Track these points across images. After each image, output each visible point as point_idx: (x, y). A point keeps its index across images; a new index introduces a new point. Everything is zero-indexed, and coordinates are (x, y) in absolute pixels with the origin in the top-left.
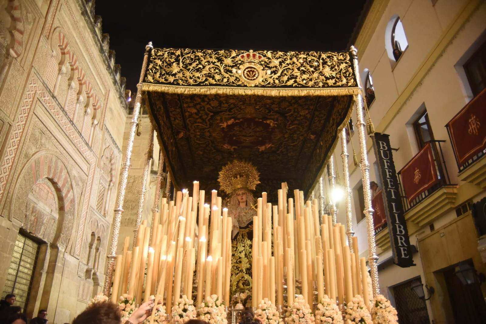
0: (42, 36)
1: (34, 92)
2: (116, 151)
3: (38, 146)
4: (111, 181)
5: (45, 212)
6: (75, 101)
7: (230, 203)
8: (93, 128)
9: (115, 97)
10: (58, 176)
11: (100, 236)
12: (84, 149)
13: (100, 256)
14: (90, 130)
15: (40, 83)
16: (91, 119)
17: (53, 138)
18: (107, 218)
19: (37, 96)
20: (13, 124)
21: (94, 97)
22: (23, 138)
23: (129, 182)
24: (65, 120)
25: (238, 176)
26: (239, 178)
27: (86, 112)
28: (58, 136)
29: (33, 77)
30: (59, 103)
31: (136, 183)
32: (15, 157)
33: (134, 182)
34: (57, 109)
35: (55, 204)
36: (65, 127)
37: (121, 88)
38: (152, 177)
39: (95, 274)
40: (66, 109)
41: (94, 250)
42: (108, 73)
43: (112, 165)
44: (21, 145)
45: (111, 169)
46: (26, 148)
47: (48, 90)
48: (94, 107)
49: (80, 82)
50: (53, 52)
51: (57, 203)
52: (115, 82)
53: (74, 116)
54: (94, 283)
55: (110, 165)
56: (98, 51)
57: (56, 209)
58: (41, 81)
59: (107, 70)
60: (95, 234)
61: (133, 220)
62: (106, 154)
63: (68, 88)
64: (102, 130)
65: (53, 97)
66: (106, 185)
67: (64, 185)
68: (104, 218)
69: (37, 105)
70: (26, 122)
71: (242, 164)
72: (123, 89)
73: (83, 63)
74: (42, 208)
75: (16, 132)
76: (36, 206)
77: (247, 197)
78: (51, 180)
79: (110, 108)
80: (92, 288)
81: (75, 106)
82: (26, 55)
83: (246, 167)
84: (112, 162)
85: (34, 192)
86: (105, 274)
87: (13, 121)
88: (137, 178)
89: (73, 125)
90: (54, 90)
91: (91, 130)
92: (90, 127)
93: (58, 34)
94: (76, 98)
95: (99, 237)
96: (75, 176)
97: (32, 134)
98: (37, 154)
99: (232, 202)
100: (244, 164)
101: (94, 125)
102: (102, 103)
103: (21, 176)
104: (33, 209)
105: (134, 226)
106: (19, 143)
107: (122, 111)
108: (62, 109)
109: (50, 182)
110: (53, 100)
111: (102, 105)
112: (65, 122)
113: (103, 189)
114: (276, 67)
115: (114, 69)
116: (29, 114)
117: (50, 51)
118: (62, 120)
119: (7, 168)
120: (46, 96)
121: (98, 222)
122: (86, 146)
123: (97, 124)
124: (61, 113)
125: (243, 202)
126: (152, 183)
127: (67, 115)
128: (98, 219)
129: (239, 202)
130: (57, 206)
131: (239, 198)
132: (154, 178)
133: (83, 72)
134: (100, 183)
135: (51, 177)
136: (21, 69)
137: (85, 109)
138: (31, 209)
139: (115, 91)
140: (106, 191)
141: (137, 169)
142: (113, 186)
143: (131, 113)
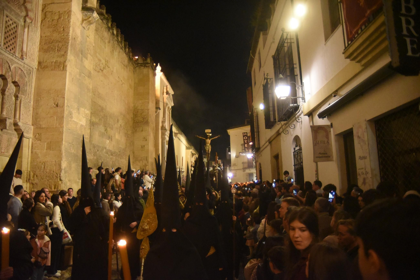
4: (27, 15)
11: (17, 80)
13: (22, 105)
18: (26, 61)
23: (53, 19)
31: (61, 20)
33: (59, 18)
38: (84, 14)
39: (16, 124)
45: (25, 1)
54: (18, 134)
60: (7, 78)
61: (60, 63)
66: (19, 20)
68: (21, 60)
86: (33, 125)
88: (62, 13)
95: (15, 81)
105: (62, 69)
113: (15, 25)
121: (10, 64)
126: (85, 22)
128: (8, 60)
132: (86, 15)
134: (5, 14)
140: (20, 28)
141: (62, 3)
142: (31, 22)
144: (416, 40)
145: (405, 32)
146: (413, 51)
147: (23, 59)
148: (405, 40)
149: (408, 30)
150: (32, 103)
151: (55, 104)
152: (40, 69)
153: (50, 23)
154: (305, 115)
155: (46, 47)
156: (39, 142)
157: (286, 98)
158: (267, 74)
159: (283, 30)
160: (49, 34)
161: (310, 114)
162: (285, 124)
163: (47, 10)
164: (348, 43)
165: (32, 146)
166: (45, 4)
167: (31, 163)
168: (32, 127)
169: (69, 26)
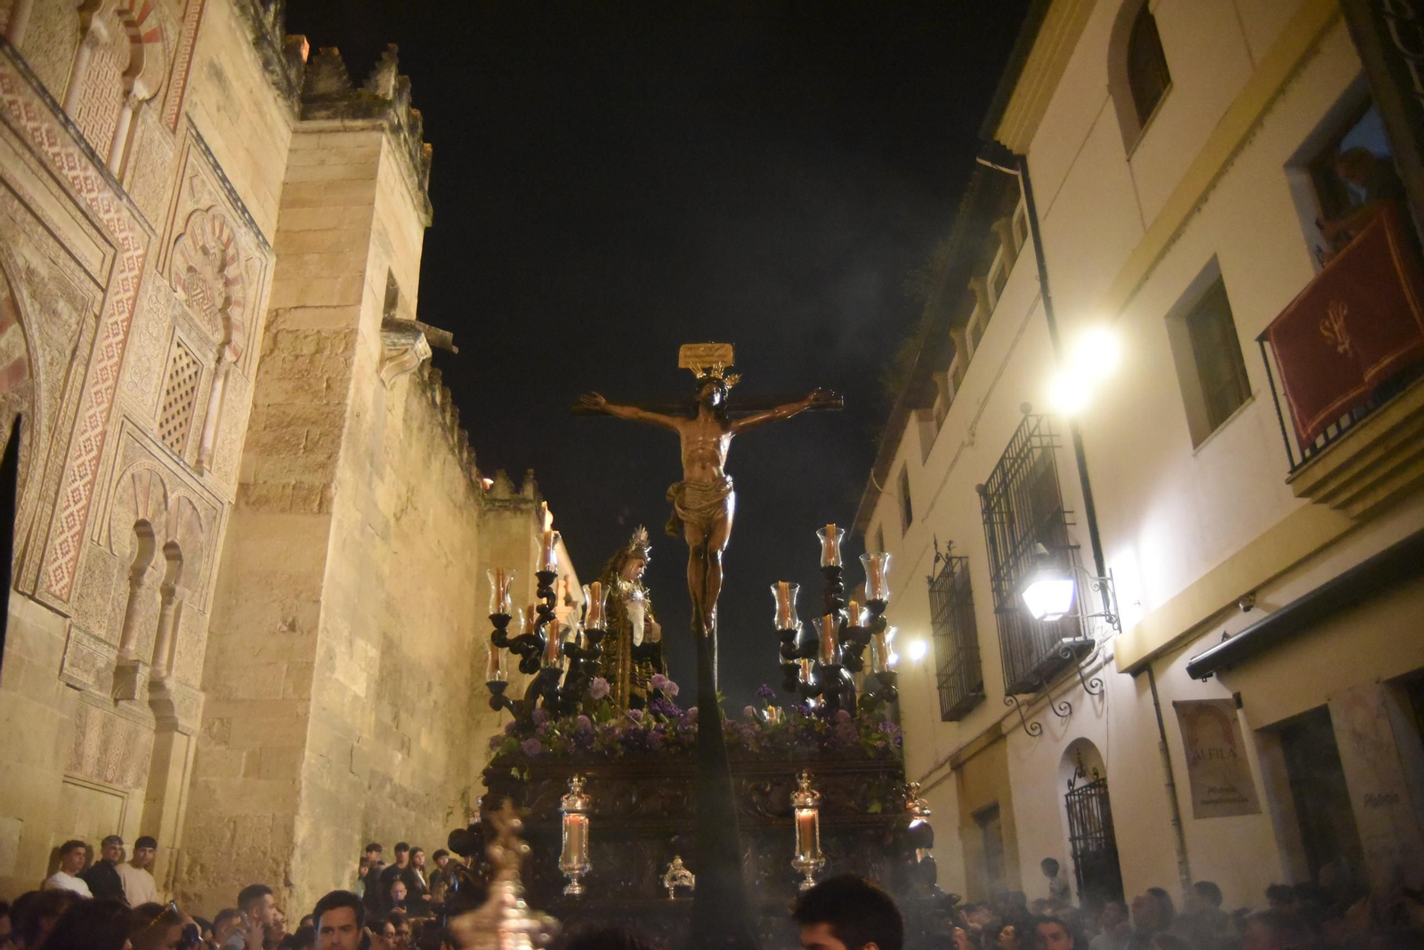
2: (245, 239)
4: (227, 342)
8: (128, 114)
11: (177, 541)
13: (182, 620)
14: (114, 116)
16: (118, 69)
18: (208, 479)
23: (298, 352)
27: (83, 26)
31: (324, 358)
33: (317, 352)
37: (261, 10)
38: (388, 341)
39: (156, 685)
41: (151, 598)
43: (227, 283)
45: (228, 301)
48: (132, 31)
54: (157, 719)
55: (220, 286)
60: (155, 530)
61: (311, 489)
62: (198, 231)
64: (174, 131)
66: (205, 356)
68: (195, 476)
72: (270, 18)
79: (212, 66)
80: (147, 737)
84: (231, 272)
86: (203, 689)
88: (326, 338)
91: (120, 116)
92: (114, 100)
95: (172, 544)
96: (30, 272)
101: (133, 102)
105: (316, 509)
107: (271, 101)
111: (171, 33)
113: (193, 369)
121: (168, 487)
122: (91, 167)
123: (148, 101)
126: (388, 365)
128: (164, 474)
132: (394, 344)
134: (176, 339)
137: (82, 19)
139: (236, 10)
140: (205, 378)
141: (327, 307)
142: (235, 363)
143: (310, 116)
147: (201, 474)
150: (208, 616)
151: (284, 622)
152: (242, 504)
153: (288, 366)
154: (1125, 671)
155: (268, 437)
156: (223, 748)
157: (1062, 619)
158: (950, 542)
159: (1026, 409)
160: (280, 399)
161: (1144, 669)
162: (1030, 704)
163: (282, 327)
164: (1303, 454)
165: (196, 761)
166: (277, 311)
167: (186, 821)
168: (202, 697)
169: (346, 377)
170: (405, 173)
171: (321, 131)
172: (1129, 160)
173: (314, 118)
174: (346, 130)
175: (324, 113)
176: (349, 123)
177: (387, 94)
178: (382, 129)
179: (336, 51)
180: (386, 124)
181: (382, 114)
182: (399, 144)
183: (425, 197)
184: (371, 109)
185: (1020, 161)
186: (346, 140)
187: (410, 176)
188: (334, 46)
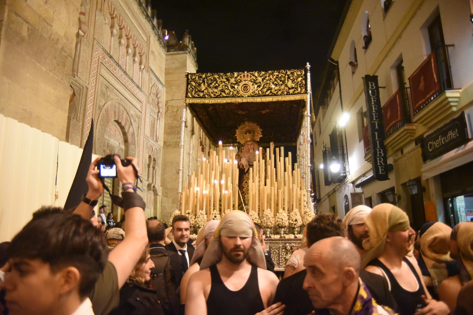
0: (97, 10)
1: (98, 58)
2: (160, 86)
3: (105, 99)
4: (159, 112)
5: (115, 146)
6: (126, 54)
7: (243, 150)
8: (141, 72)
9: (155, 40)
10: (121, 118)
12: (136, 91)
13: (157, 173)
14: (139, 75)
15: (101, 49)
16: (139, 65)
17: (114, 89)
18: (159, 143)
19: (100, 60)
20: (88, 86)
21: (139, 46)
22: (96, 95)
23: (173, 111)
24: (121, 73)
25: (248, 133)
26: (248, 135)
27: (134, 60)
28: (118, 87)
29: (96, 46)
30: (115, 61)
31: (179, 112)
32: (93, 111)
33: (177, 111)
34: (114, 66)
35: (121, 138)
36: (122, 78)
37: (158, 31)
39: (154, 187)
40: (120, 63)
41: (151, 169)
42: (147, 21)
43: (158, 98)
44: (95, 101)
45: (158, 103)
46: (98, 102)
47: (107, 53)
48: (140, 54)
49: (127, 37)
50: (106, 20)
51: (122, 137)
52: (153, 27)
53: (126, 67)
54: (154, 193)
55: (156, 99)
56: (137, 5)
57: (122, 142)
58: (101, 48)
59: (146, 19)
60: (151, 156)
62: (153, 91)
63: (119, 46)
64: (148, 72)
65: (111, 57)
67: (126, 124)
68: (157, 143)
69: (101, 68)
70: (96, 83)
71: (251, 124)
72: (160, 31)
73: (127, 21)
74: (113, 143)
75: (91, 92)
76: (109, 142)
77: (254, 146)
78: (117, 122)
80: (153, 197)
81: (126, 59)
82: (89, 31)
83: (253, 126)
84: (158, 96)
85: (107, 132)
86: (161, 186)
87: (89, 84)
88: (179, 107)
89: (127, 75)
90: (110, 51)
92: (139, 72)
93: (107, 3)
94: (126, 52)
95: (154, 158)
96: (132, 115)
97: (101, 91)
98: (106, 104)
99: (245, 149)
100: (252, 124)
101: (141, 69)
102: (145, 50)
103: (98, 123)
104: (107, 145)
106: (94, 99)
107: (161, 50)
108: (118, 65)
109: (116, 123)
110: (111, 59)
111: (146, 51)
112: (121, 74)
113: (154, 120)
114: (260, 82)
115: (151, 16)
116: (97, 76)
117: (104, 21)
118: (118, 74)
119: (90, 119)
120: (106, 58)
121: (153, 147)
122: (138, 89)
123: (144, 69)
124: (117, 68)
125: (252, 149)
127: (121, 68)
128: (152, 144)
129: (249, 149)
130: (123, 139)
131: (249, 147)
133: (128, 28)
134: (151, 115)
135: (116, 119)
136: (87, 43)
137: (134, 58)
138: (106, 145)
139: (154, 35)
140: (156, 120)
142: (161, 116)
143: (169, 51)
144: (383, 167)
145: (379, 164)
146: (382, 172)
147: (157, 142)
148: (379, 168)
149: (380, 163)
150: (160, 171)
151: (176, 172)
152: (165, 146)
153: (171, 114)
154: (350, 183)
155: (169, 131)
156: (166, 198)
158: (326, 144)
160: (171, 122)
161: (353, 183)
162: (339, 185)
163: (169, 105)
165: (161, 201)
166: (167, 101)
167: (161, 213)
168: (161, 188)
170: (192, 60)
171: (172, 54)
172: (352, 77)
173: (170, 52)
174: (178, 54)
175: (173, 50)
176: (178, 52)
177: (187, 44)
178: (187, 53)
179: (174, 32)
180: (187, 52)
181: (186, 50)
182: (190, 55)
183: (196, 64)
184: (183, 48)
185: (337, 62)
186: (179, 56)
187: (193, 61)
188: (173, 31)
